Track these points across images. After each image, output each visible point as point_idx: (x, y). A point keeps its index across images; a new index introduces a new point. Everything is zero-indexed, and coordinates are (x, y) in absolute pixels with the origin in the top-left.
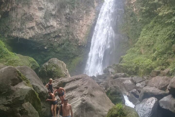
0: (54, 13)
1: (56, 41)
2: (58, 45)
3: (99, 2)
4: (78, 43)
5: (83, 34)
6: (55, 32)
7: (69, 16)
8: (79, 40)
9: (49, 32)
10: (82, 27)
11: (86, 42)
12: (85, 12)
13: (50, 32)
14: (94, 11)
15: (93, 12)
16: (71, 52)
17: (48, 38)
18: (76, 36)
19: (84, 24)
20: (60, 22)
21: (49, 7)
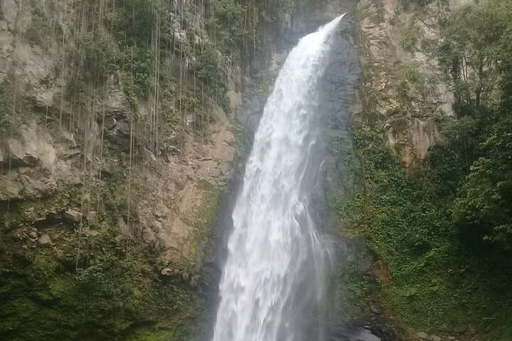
0: (46, 97)
1: (47, 246)
2: (54, 264)
3: (247, 90)
4: (161, 264)
5: (185, 221)
6: (46, 197)
7: (120, 125)
8: (163, 249)
9: (14, 191)
10: (180, 186)
11: (199, 260)
12: (189, 119)
13: (21, 193)
14: (227, 124)
15: (223, 129)
16: (121, 304)
17: (7, 224)
18: (152, 227)
19: (189, 178)
20: (74, 148)
21: (24, 64)
